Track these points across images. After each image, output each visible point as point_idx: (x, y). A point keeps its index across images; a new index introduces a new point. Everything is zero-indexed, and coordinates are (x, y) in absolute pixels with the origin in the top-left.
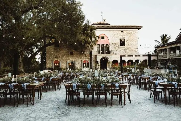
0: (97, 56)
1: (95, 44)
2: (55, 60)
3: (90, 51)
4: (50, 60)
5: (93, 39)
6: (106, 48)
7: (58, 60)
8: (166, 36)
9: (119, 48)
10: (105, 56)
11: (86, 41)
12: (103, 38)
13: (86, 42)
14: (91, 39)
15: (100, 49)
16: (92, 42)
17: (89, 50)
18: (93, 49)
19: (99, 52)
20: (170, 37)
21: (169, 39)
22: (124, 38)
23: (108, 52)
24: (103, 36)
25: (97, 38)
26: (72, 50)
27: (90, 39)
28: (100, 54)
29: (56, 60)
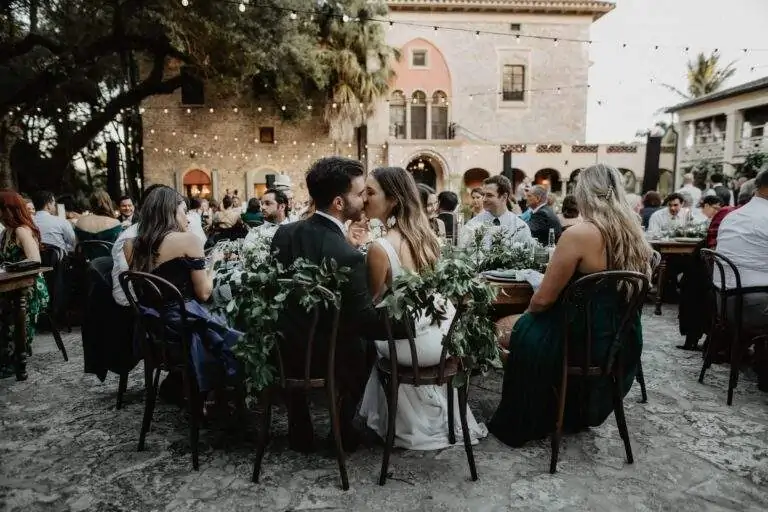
0: (392, 151)
1: (382, 89)
2: (187, 171)
3: (358, 123)
4: (165, 168)
5: (373, 64)
6: (437, 111)
7: (203, 168)
8: (714, 60)
9: (498, 111)
10: (429, 148)
11: (334, 71)
12: (420, 60)
13: (336, 78)
14: (362, 61)
15: (405, 118)
16: (367, 78)
17: (353, 118)
18: (371, 113)
19: (401, 131)
20: (732, 67)
21: (728, 75)
22: (523, 63)
23: (447, 132)
24: (420, 48)
25: (392, 56)
26: (270, 122)
27: (354, 62)
28: (404, 141)
29: (194, 166)
